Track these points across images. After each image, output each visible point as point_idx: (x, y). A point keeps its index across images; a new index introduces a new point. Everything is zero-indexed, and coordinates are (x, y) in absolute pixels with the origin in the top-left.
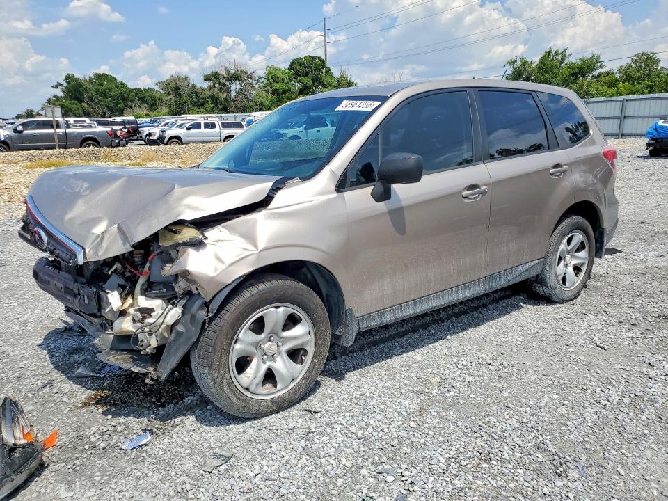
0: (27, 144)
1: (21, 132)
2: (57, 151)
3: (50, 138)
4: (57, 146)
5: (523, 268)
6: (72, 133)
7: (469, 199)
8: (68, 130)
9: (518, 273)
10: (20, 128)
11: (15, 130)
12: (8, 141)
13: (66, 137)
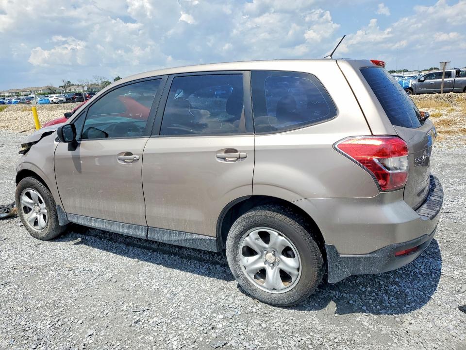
0: (425, 89)
1: (423, 81)
2: (441, 95)
3: (438, 85)
4: (442, 92)
5: (189, 237)
6: (459, 81)
7: (125, 162)
8: (457, 79)
9: (181, 238)
10: (423, 79)
11: (419, 81)
12: (414, 88)
13: (454, 84)
